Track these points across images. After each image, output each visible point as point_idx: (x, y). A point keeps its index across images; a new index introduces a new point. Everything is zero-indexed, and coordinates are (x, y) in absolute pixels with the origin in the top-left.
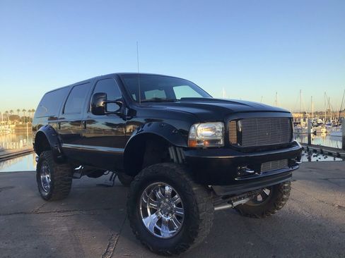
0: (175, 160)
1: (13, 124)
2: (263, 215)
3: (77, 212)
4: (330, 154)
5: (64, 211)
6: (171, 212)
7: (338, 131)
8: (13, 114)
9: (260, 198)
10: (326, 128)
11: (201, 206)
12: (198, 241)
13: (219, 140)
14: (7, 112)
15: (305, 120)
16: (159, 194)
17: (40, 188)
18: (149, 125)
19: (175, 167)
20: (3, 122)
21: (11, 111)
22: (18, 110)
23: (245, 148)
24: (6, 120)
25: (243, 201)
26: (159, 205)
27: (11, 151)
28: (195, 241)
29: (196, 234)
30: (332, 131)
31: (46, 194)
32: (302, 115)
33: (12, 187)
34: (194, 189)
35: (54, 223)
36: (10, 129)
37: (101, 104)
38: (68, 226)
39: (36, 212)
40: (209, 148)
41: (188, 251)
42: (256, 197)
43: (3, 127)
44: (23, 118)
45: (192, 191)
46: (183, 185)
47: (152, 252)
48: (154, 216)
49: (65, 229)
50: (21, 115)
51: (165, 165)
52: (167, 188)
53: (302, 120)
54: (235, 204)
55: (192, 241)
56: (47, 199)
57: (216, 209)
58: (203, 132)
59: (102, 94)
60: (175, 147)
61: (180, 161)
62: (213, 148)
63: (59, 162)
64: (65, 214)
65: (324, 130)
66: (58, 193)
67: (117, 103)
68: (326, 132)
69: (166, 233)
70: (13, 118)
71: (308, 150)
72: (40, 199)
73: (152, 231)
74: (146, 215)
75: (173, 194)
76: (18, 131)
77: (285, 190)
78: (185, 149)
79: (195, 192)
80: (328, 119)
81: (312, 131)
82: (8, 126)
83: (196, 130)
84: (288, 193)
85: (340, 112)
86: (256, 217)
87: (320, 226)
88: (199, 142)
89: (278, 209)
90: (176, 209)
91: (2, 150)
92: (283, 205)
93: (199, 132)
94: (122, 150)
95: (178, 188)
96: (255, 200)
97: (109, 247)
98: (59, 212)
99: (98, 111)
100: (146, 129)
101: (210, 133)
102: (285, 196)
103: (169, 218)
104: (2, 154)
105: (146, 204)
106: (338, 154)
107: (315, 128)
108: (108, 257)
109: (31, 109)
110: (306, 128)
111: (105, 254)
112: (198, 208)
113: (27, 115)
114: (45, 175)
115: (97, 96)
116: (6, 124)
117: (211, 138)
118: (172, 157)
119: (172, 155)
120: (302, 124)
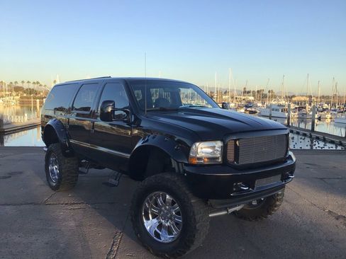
0: (177, 169)
1: (17, 95)
2: (256, 218)
3: (82, 206)
4: (332, 142)
5: (71, 204)
6: (170, 218)
7: (343, 118)
8: (17, 85)
9: (254, 203)
10: (331, 114)
11: (197, 217)
12: (193, 248)
13: (218, 158)
14: (11, 83)
15: (310, 104)
16: (160, 201)
17: (48, 179)
18: (154, 138)
19: (176, 179)
20: (7, 93)
21: (16, 82)
22: (23, 82)
23: (241, 166)
24: (11, 91)
25: (238, 208)
26: (160, 211)
27: (17, 125)
28: (191, 248)
29: (192, 242)
30: (336, 118)
31: (54, 184)
32: (308, 99)
33: (21, 173)
34: (192, 201)
35: (62, 217)
36: (14, 101)
37: (110, 110)
38: (75, 220)
39: (45, 204)
40: (208, 165)
41: (184, 255)
43: (8, 98)
44: (27, 90)
45: (191, 203)
46: (182, 197)
48: (155, 221)
49: (72, 224)
50: (26, 86)
51: (167, 176)
52: (168, 197)
53: (307, 104)
54: (231, 210)
55: (188, 247)
56: (55, 189)
58: (204, 150)
60: (178, 163)
61: (181, 170)
62: (212, 165)
64: (72, 207)
65: (329, 116)
67: (125, 111)
68: (331, 118)
69: (166, 238)
70: (17, 89)
71: (310, 136)
72: (48, 188)
73: (153, 235)
74: (148, 219)
75: (173, 203)
76: (23, 103)
77: (278, 198)
78: (187, 165)
79: (193, 204)
80: (334, 105)
81: (316, 116)
82: (12, 98)
83: (197, 148)
86: (250, 221)
88: (199, 159)
89: (270, 214)
90: (175, 217)
92: (276, 210)
93: (199, 150)
94: (129, 155)
95: (177, 199)
96: (250, 205)
97: (113, 245)
98: (66, 204)
99: (106, 117)
100: (151, 140)
101: (210, 150)
102: (278, 203)
103: (168, 224)
105: (148, 209)
106: (340, 142)
107: (321, 113)
108: (112, 257)
109: (35, 81)
110: (311, 113)
111: (109, 254)
112: (195, 219)
113: (32, 86)
114: (53, 166)
115: (106, 103)
116: (11, 95)
117: (210, 156)
118: (173, 166)
119: (174, 164)
120: (307, 108)
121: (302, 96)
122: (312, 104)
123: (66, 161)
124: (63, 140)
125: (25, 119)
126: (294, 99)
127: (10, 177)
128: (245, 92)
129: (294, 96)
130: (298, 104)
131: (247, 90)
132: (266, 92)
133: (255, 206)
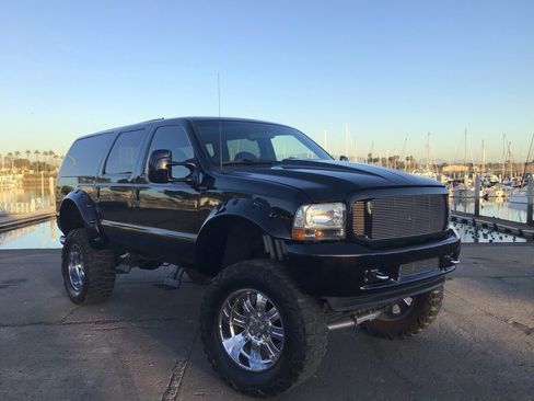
0: (272, 254)
1: (20, 173)
2: (399, 335)
3: (122, 324)
4: (508, 232)
5: (104, 323)
6: (265, 332)
7: (521, 195)
8: (20, 157)
9: (396, 310)
10: (504, 190)
11: (309, 327)
12: (303, 377)
13: (338, 230)
14: (10, 154)
15: (471, 177)
16: (247, 305)
17: (67, 284)
18: (235, 203)
19: (272, 267)
20: (4, 170)
21: (18, 153)
22: (28, 152)
23: (375, 242)
24: (9, 166)
25: (371, 317)
26: (248, 321)
27: (18, 217)
28: (300, 378)
29: (301, 368)
30: (512, 195)
31: (77, 294)
32: (467, 169)
33: (23, 280)
34: (300, 301)
35: (89, 341)
36: (15, 181)
37: (164, 166)
38: (110, 345)
39: (62, 323)
40: (322, 242)
41: (288, 391)
42: (391, 309)
43: (4, 178)
44: (35, 164)
45: (297, 305)
46: (283, 295)
47: (236, 390)
48: (240, 337)
49: (107, 351)
50: (32, 159)
51: (258, 263)
52: (260, 298)
53: (467, 176)
54: (360, 320)
55: (294, 377)
56: (78, 301)
57: (330, 327)
58: (316, 217)
59: (166, 151)
60: (273, 239)
61: (280, 255)
62: (329, 241)
63: (97, 246)
64: (106, 326)
65: (501, 193)
66: (95, 293)
67: (187, 166)
68: (503, 196)
69: (257, 364)
70: (20, 163)
71: (474, 224)
72: (66, 301)
73: (237, 360)
74: (228, 335)
75: (269, 306)
76: (28, 184)
77: (435, 300)
78: (288, 242)
79: (300, 306)
80: (507, 176)
81: (481, 194)
82: (11, 177)
83: (305, 215)
84: (438, 304)
85: (526, 164)
86: (390, 338)
87: (485, 353)
88: (308, 231)
89: (423, 327)
90: (272, 329)
91: (4, 215)
92: (431, 321)
93: (308, 219)
94: (194, 237)
95: (275, 299)
96: (390, 313)
97: (172, 380)
98: (96, 323)
99: (159, 177)
100: (230, 208)
101: (326, 219)
102: (434, 309)
103: (262, 341)
104: (4, 220)
105: (228, 319)
106: (520, 231)
107: (487, 189)
108: (171, 397)
109: (48, 151)
110: (473, 189)
111: (167, 392)
112: (304, 329)
113: (42, 159)
114: (75, 265)
115: (158, 154)
116: (10, 172)
117: (326, 227)
118: (267, 250)
119: (268, 247)
120: (466, 182)
121: (458, 164)
122: (474, 176)
123: (96, 255)
124: (89, 222)
125: (33, 208)
126: (445, 169)
127: (6, 287)
128: (370, 160)
129: (445, 165)
130: (452, 177)
131: (373, 157)
132: (402, 159)
133: (396, 316)
